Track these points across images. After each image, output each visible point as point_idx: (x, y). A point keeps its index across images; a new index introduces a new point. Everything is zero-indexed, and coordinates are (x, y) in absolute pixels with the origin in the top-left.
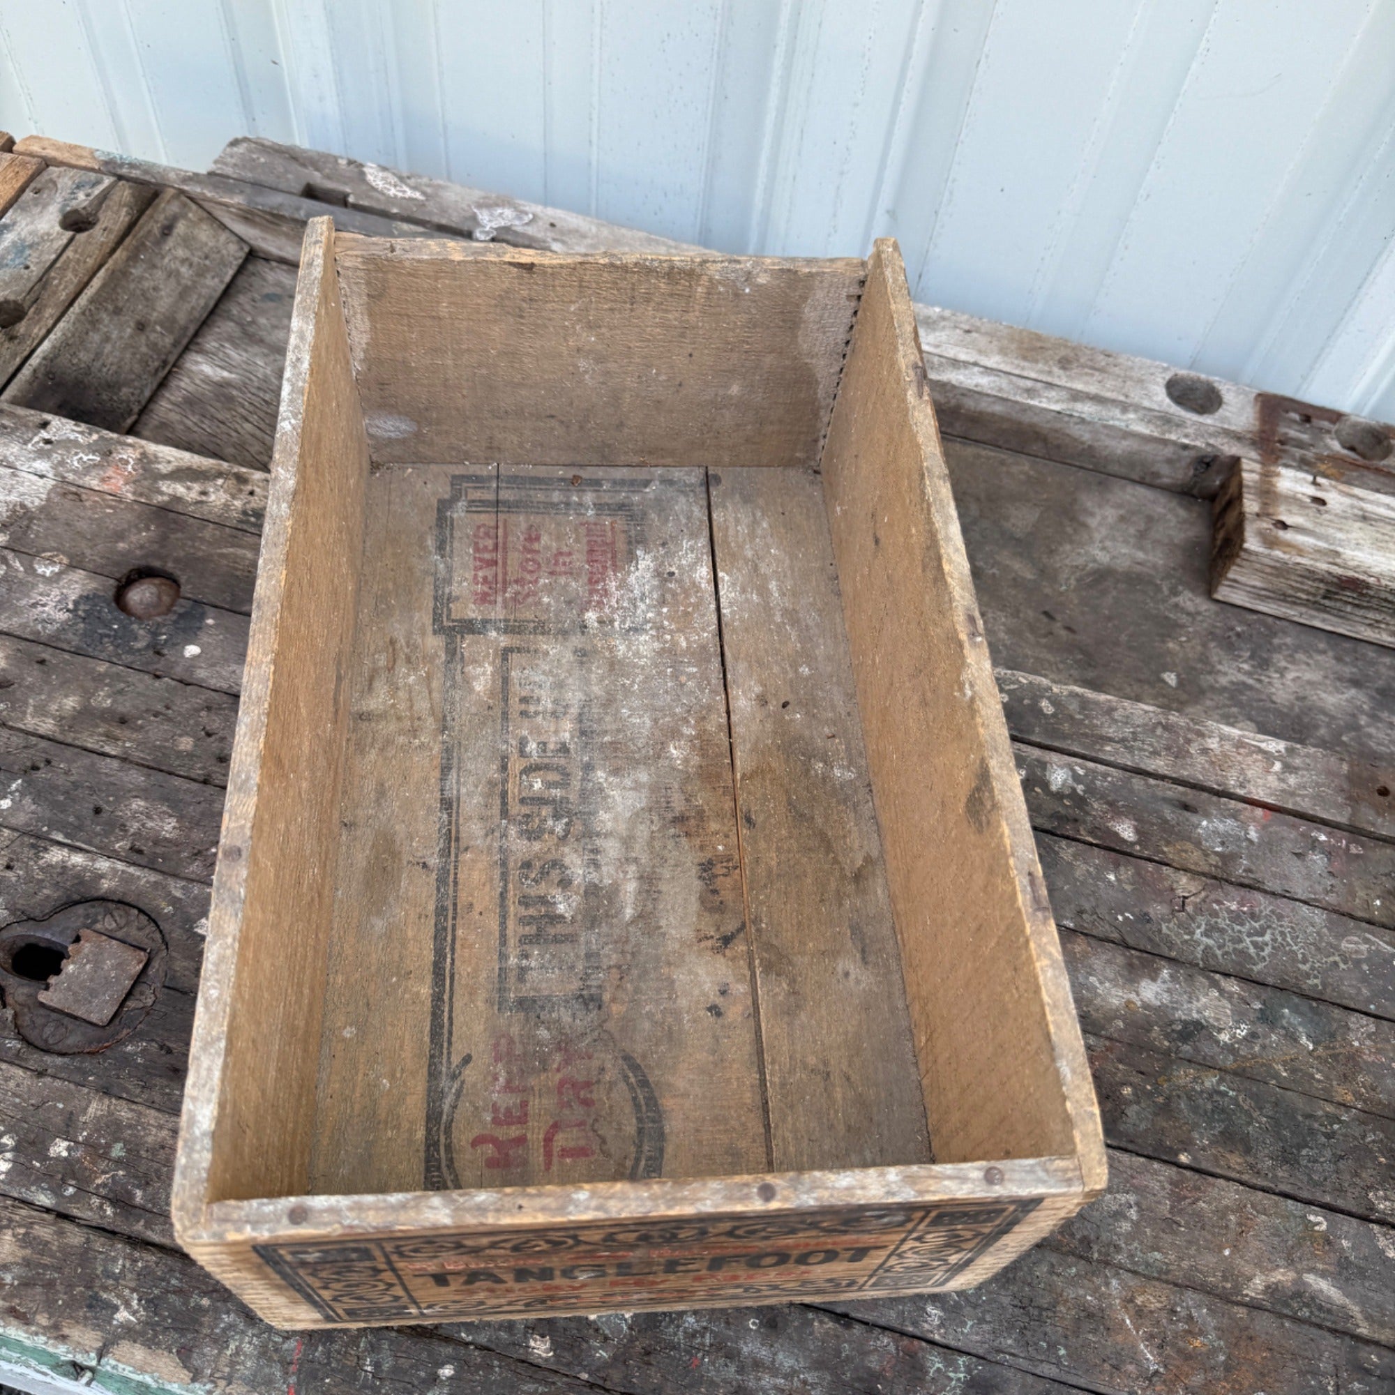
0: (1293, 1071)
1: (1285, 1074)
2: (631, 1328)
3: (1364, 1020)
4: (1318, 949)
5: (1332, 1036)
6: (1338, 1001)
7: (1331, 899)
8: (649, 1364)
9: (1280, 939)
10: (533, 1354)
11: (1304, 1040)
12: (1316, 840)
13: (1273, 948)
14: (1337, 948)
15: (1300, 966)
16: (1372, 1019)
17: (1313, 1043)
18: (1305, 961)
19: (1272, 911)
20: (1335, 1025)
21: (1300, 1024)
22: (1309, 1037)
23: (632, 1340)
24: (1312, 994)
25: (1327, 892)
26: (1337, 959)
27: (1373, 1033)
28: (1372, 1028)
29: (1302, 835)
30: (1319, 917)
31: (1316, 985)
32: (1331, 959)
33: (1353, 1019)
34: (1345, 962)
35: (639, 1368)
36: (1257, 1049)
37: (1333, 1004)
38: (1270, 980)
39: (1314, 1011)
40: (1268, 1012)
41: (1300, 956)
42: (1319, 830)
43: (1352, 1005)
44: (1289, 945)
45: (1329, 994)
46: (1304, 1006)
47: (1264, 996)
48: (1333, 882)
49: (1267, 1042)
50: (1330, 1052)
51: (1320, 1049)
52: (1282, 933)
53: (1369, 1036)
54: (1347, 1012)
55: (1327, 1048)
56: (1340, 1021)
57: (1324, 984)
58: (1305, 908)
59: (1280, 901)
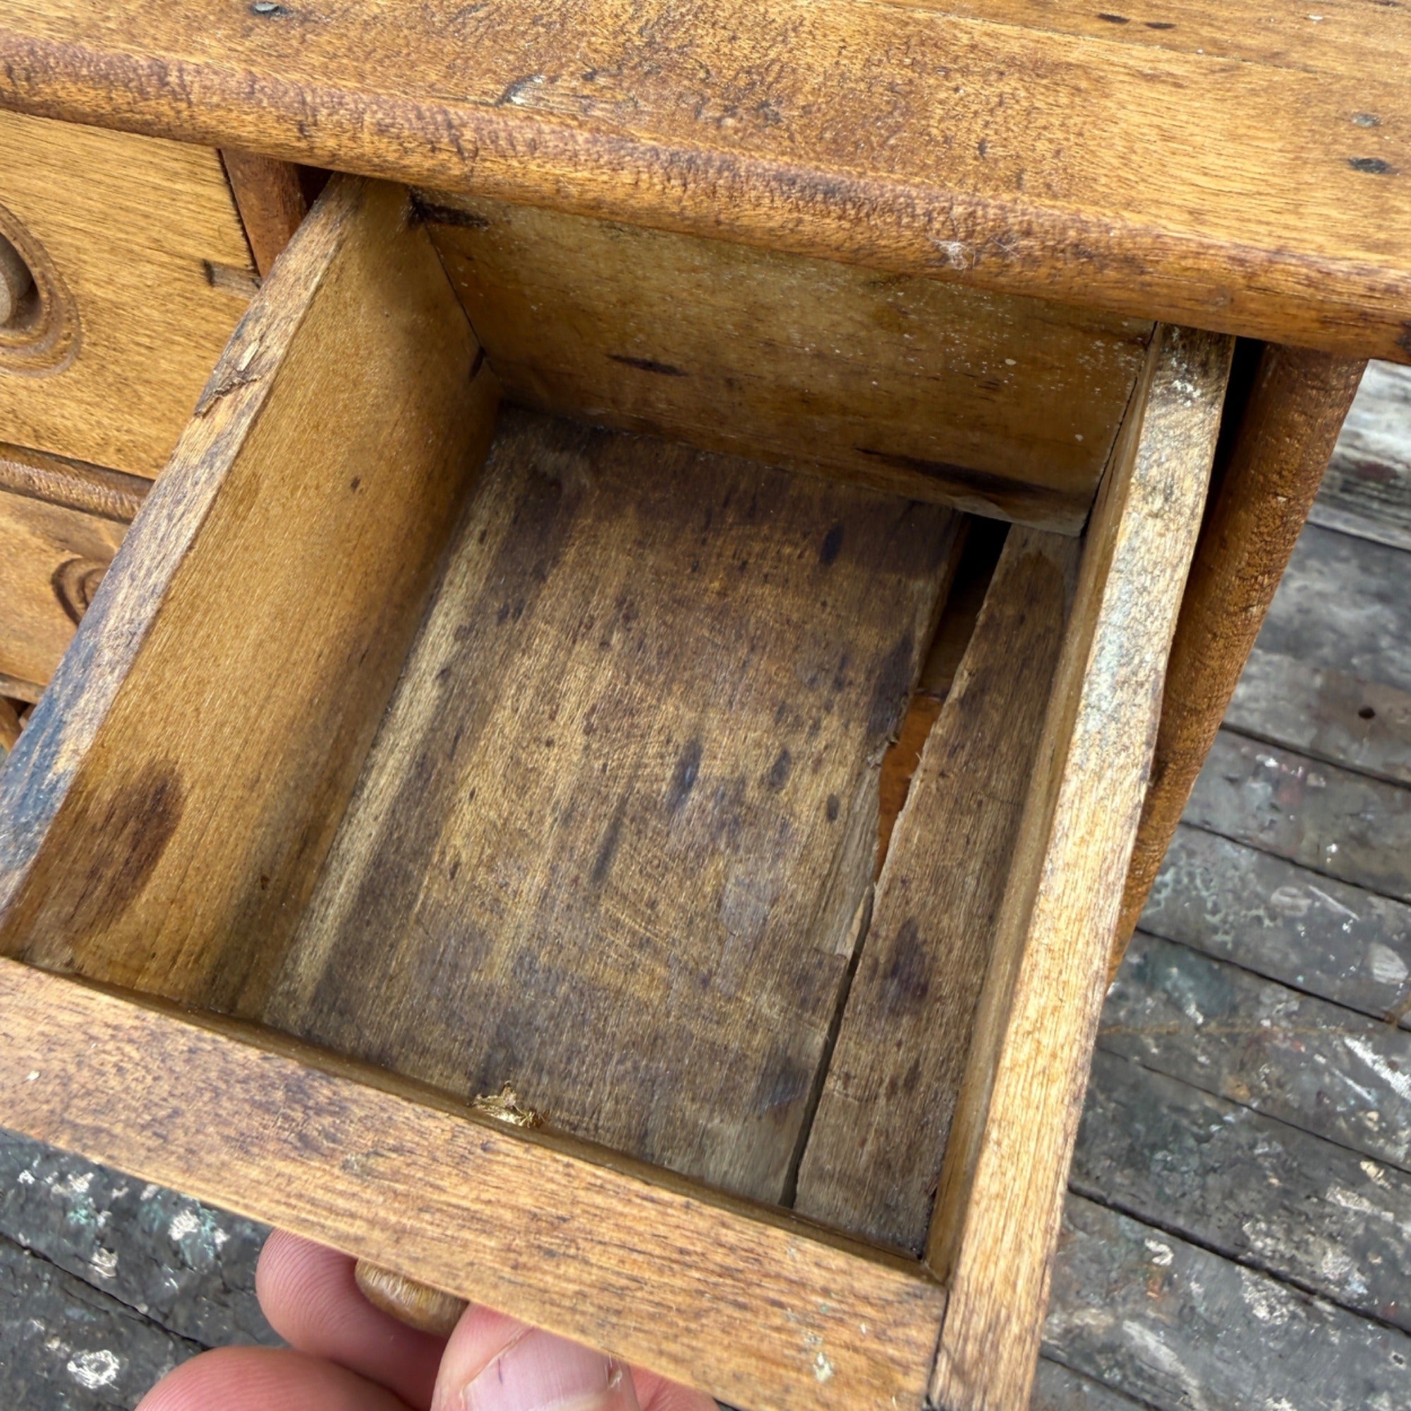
0: (1168, 1048)
1: (1155, 1050)
2: (218, 1257)
3: (1285, 994)
4: (1238, 898)
5: (1234, 1009)
6: (1253, 967)
7: (1267, 838)
8: (225, 1305)
9: (1185, 880)
10: (92, 1271)
11: (1192, 1010)
12: (1261, 765)
13: (1175, 891)
14: (1264, 901)
15: (1209, 917)
16: (1296, 994)
17: (1206, 1016)
18: (1214, 912)
19: (1182, 846)
20: (1239, 997)
21: (1191, 989)
22: (1200, 1007)
23: (215, 1271)
24: (1216, 953)
25: (1262, 829)
26: (1261, 912)
27: (1294, 1013)
28: (1294, 1006)
29: (1245, 757)
30: (1245, 858)
31: (1225, 943)
32: (1254, 912)
33: (1268, 993)
34: (1273, 918)
35: (211, 1308)
36: (1122, 1014)
37: (1244, 969)
38: (1161, 931)
39: (1216, 976)
40: (1148, 970)
41: (1209, 905)
42: (1269, 754)
43: (1272, 974)
44: (1196, 888)
45: (1242, 957)
46: (1201, 966)
47: (1147, 948)
48: (1276, 817)
49: (1139, 1007)
50: (1228, 1030)
51: (1213, 1025)
52: (1191, 876)
53: (1289, 1015)
54: (1262, 981)
55: (1220, 1024)
56: (1248, 991)
57: (1237, 944)
58: (1228, 847)
59: (1195, 835)
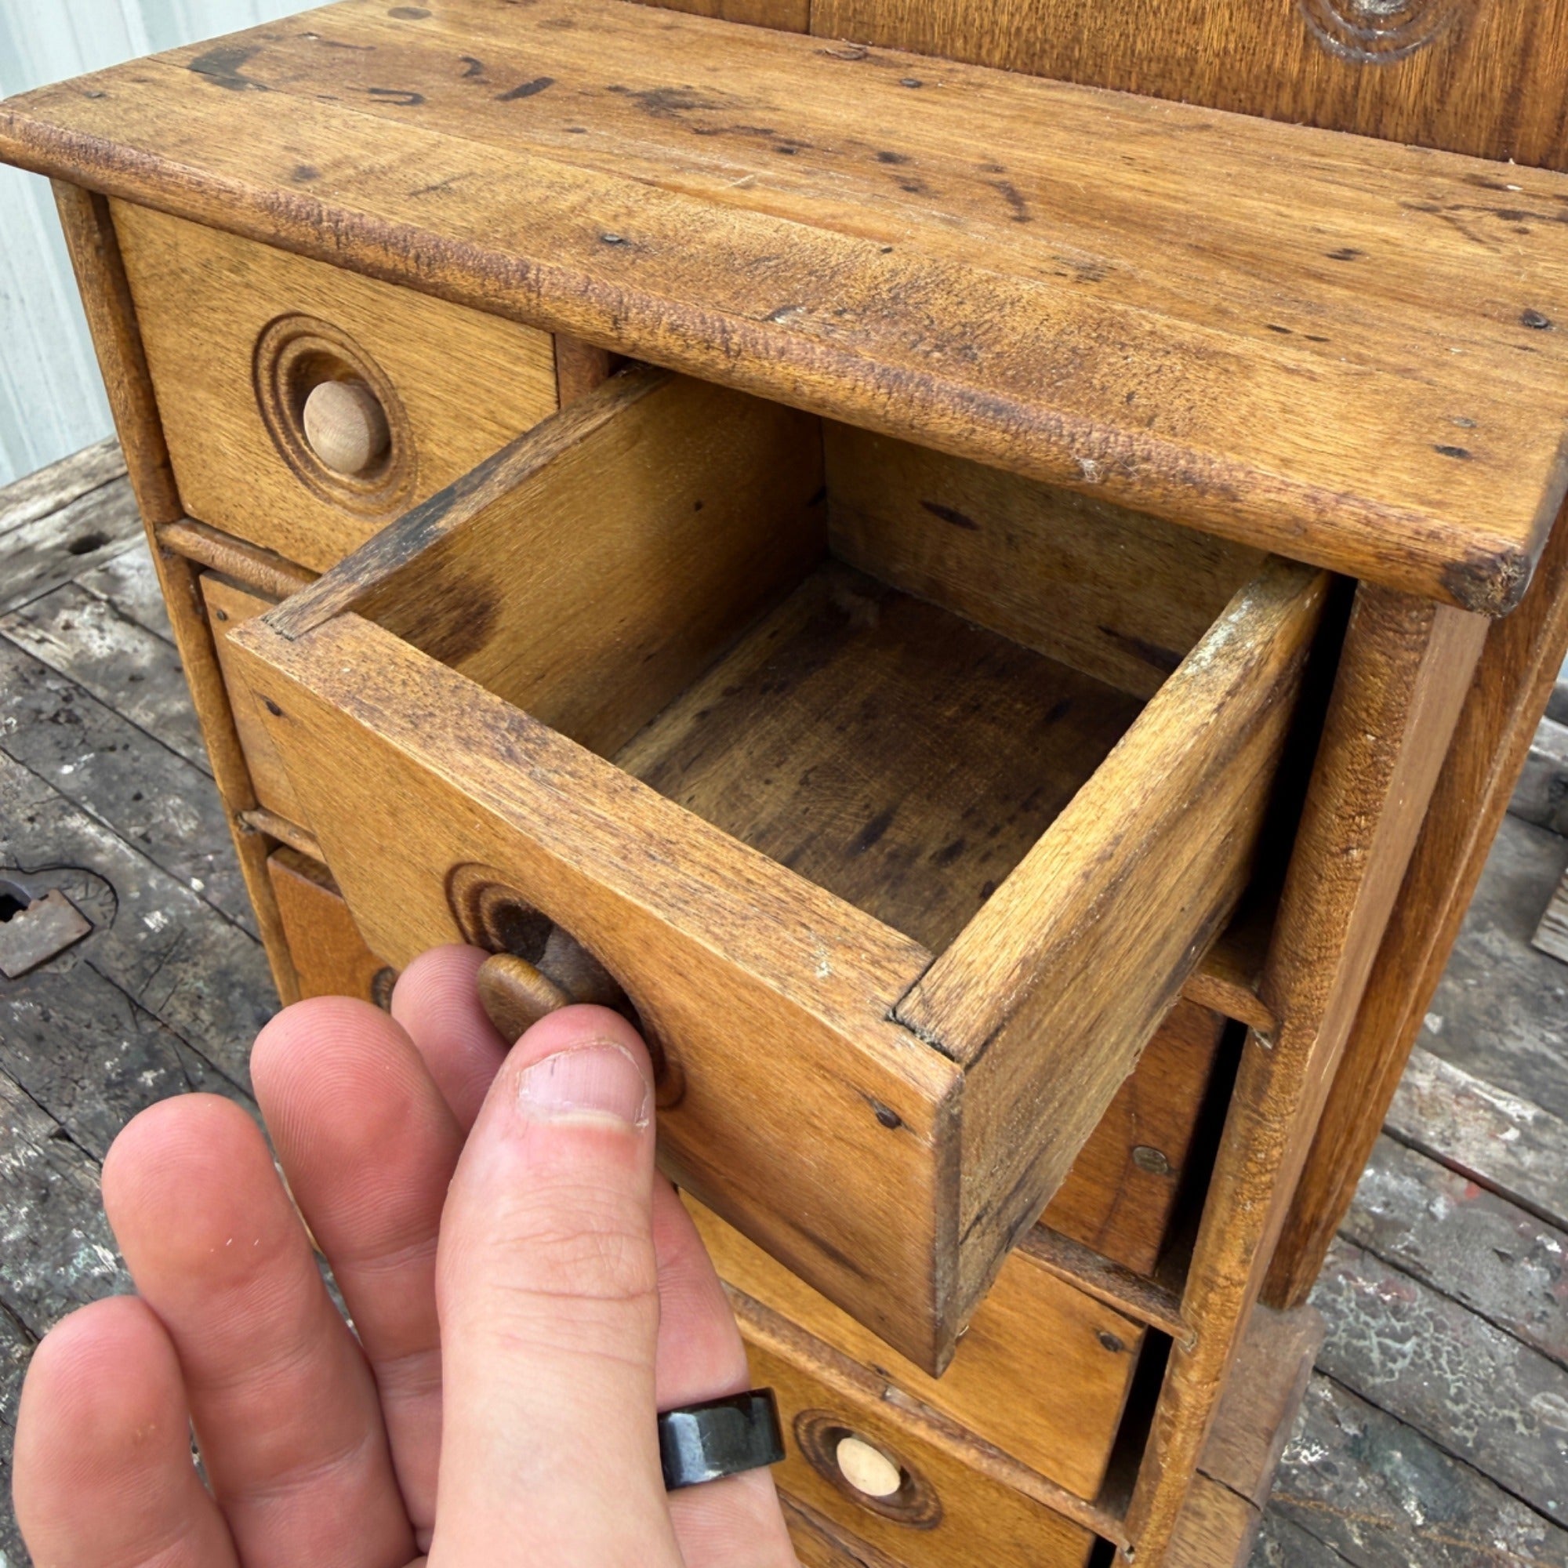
0: (1375, 1543)
1: (1358, 1541)
3: (1529, 1517)
4: (1489, 1391)
5: (1463, 1518)
6: (1494, 1475)
7: (1535, 1330)
9: (1428, 1356)
11: (1411, 1506)
12: (1542, 1246)
13: (1412, 1363)
14: (1522, 1403)
15: (1449, 1404)
16: (1542, 1520)
17: (1425, 1515)
18: (1458, 1399)
19: (1430, 1315)
20: (1473, 1506)
21: (1414, 1482)
22: (1421, 1505)
24: (1451, 1448)
25: (1531, 1318)
26: (1516, 1415)
27: (1539, 1543)
28: (1539, 1534)
29: (1521, 1233)
30: (1506, 1348)
31: (1466, 1440)
32: (1506, 1412)
33: (1509, 1510)
34: (1529, 1425)
36: (1326, 1488)
37: (1483, 1475)
38: (1389, 1405)
39: (1448, 1474)
40: (1366, 1445)
41: (1453, 1391)
42: (1552, 1236)
43: (1517, 1490)
44: (1440, 1368)
45: (1482, 1458)
46: (1431, 1459)
47: (1367, 1421)
48: (1549, 1309)
49: (1348, 1485)
50: (1453, 1541)
51: (1435, 1530)
52: (1436, 1351)
53: (1530, 1544)
54: (1501, 1494)
55: (1444, 1532)
56: (1486, 1502)
57: (1479, 1444)
58: (1486, 1328)
59: (1446, 1305)
